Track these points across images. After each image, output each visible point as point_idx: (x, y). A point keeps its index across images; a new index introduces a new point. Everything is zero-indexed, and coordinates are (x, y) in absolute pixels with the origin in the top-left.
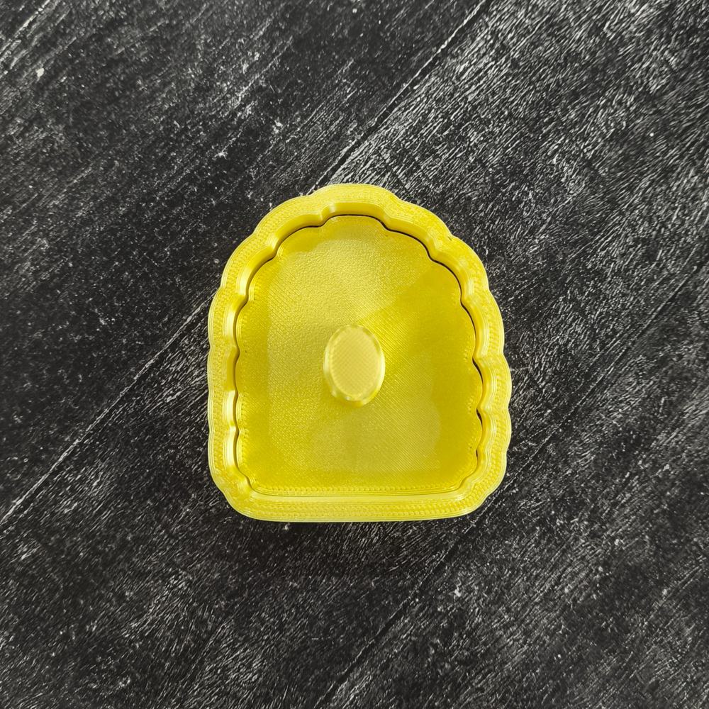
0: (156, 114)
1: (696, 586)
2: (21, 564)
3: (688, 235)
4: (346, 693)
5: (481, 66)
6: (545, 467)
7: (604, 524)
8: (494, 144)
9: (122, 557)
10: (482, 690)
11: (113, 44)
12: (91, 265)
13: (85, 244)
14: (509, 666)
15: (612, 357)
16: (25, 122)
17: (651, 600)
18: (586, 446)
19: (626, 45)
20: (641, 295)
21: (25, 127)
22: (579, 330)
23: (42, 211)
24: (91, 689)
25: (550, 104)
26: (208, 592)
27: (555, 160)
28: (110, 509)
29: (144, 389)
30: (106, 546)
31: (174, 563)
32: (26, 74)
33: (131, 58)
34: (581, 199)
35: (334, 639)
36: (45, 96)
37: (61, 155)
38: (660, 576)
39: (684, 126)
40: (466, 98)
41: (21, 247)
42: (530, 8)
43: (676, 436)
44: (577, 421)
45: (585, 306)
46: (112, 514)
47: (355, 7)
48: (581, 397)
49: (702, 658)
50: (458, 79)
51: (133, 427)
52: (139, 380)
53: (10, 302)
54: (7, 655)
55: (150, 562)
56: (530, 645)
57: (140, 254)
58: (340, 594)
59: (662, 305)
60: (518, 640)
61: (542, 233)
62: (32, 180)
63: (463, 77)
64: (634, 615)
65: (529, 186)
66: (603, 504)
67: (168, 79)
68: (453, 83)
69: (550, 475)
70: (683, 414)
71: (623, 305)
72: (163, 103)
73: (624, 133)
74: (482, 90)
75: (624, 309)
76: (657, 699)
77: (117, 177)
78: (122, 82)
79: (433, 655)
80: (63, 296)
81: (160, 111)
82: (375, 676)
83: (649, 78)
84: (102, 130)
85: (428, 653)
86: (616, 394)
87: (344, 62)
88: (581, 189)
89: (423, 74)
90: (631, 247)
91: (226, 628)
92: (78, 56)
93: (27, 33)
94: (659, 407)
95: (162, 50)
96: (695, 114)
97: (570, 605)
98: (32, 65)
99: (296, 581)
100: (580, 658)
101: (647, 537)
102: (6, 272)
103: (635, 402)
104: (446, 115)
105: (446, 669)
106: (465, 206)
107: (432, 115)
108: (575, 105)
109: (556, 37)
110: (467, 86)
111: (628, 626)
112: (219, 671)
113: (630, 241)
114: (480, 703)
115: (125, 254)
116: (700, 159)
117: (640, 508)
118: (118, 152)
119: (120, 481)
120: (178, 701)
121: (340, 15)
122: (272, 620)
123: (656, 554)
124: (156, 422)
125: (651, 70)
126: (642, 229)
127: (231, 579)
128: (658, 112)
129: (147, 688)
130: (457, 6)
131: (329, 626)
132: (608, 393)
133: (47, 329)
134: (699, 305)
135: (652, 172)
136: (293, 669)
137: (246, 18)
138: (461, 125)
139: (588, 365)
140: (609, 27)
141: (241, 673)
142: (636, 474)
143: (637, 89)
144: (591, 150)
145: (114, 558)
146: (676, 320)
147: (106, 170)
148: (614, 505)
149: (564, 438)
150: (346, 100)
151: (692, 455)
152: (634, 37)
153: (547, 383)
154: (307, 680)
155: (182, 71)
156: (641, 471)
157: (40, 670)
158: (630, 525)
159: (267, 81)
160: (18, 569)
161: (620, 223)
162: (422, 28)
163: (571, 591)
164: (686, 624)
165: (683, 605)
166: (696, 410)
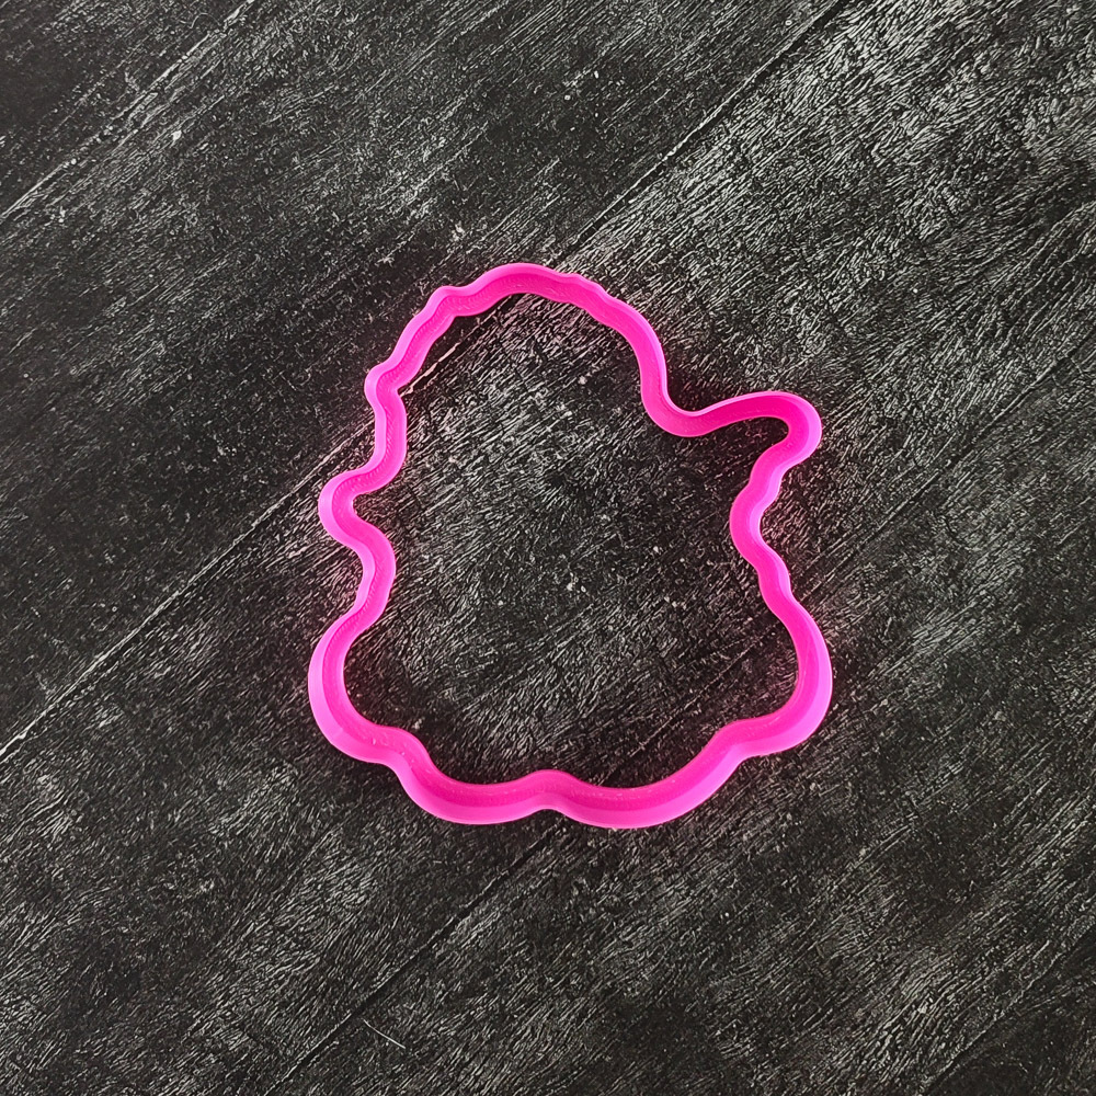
0: (312, 202)
1: (901, 849)
2: (98, 732)
3: (945, 421)
4: (468, 929)
5: (715, 182)
6: (737, 687)
7: (800, 763)
8: (719, 281)
9: (217, 738)
10: (629, 944)
11: (269, 109)
12: (213, 380)
13: (209, 353)
14: (665, 919)
15: (834, 561)
16: (152, 195)
17: (845, 859)
19: (896, 175)
20: (879, 489)
21: (152, 201)
22: (798, 524)
23: (161, 307)
24: (167, 890)
25: (794, 238)
26: (314, 792)
27: (792, 309)
28: (208, 679)
29: (263, 539)
30: (200, 722)
31: (278, 752)
32: (159, 136)
33: (289, 128)
34: (818, 362)
35: (460, 866)
36: (180, 165)
37: (191, 240)
38: (860, 832)
39: (956, 284)
40: (692, 220)
41: (133, 348)
42: (783, 116)
43: (901, 666)
45: (808, 495)
46: (211, 686)
47: (568, 93)
49: (898, 935)
50: (684, 196)
51: (245, 584)
52: (257, 526)
53: (114, 415)
54: (73, 838)
55: (250, 748)
56: (693, 897)
57: (275, 373)
59: (903, 504)
60: (680, 891)
62: (153, 268)
63: (691, 195)
64: (822, 876)
65: (756, 339)
67: (330, 160)
68: (678, 201)
69: (742, 698)
70: (912, 640)
71: (856, 499)
72: (322, 189)
73: (882, 285)
74: (713, 213)
75: (857, 503)
76: (838, 979)
77: (257, 274)
78: (274, 156)
79: (576, 897)
80: (176, 414)
81: (317, 199)
82: (504, 913)
83: (920, 219)
84: (242, 214)
85: (571, 894)
86: (834, 608)
87: (547, 161)
88: (820, 350)
89: (643, 185)
90: (874, 427)
91: (332, 837)
92: (225, 120)
93: (166, 85)
94: (884, 628)
95: (327, 122)
96: (972, 271)
97: (747, 856)
98: (167, 126)
100: (752, 918)
101: (850, 784)
102: (112, 378)
103: (857, 619)
104: (665, 241)
105: (589, 915)
106: (675, 355)
107: (647, 238)
108: (827, 243)
109: (811, 155)
110: (694, 206)
111: (814, 887)
112: (319, 887)
113: (873, 420)
114: (625, 959)
115: (256, 371)
116: (970, 328)
117: (846, 749)
118: (260, 244)
119: (224, 647)
120: (268, 915)
121: (549, 101)
122: (388, 834)
123: (857, 805)
124: (273, 580)
125: (924, 209)
126: (889, 407)
127: (345, 780)
128: (926, 263)
129: (232, 896)
130: (694, 105)
131: (455, 849)
132: (825, 605)
133: (153, 453)
134: (948, 509)
135: (910, 338)
136: (408, 895)
137: (433, 93)
138: (682, 253)
139: (804, 568)
140: (879, 150)
141: (346, 892)
142: (846, 707)
143: (904, 232)
144: (838, 302)
145: (207, 739)
146: (918, 524)
147: (244, 264)
148: (816, 741)
149: (764, 654)
150: (545, 208)
151: (917, 691)
152: (907, 167)
153: (752, 584)
154: (423, 910)
155: (349, 151)
156: (853, 704)
157: (109, 860)
158: (832, 768)
159: (450, 175)
160: (94, 738)
161: (863, 397)
162: (648, 128)
163: (751, 839)
164: (884, 893)
165: (883, 870)
166: (929, 636)
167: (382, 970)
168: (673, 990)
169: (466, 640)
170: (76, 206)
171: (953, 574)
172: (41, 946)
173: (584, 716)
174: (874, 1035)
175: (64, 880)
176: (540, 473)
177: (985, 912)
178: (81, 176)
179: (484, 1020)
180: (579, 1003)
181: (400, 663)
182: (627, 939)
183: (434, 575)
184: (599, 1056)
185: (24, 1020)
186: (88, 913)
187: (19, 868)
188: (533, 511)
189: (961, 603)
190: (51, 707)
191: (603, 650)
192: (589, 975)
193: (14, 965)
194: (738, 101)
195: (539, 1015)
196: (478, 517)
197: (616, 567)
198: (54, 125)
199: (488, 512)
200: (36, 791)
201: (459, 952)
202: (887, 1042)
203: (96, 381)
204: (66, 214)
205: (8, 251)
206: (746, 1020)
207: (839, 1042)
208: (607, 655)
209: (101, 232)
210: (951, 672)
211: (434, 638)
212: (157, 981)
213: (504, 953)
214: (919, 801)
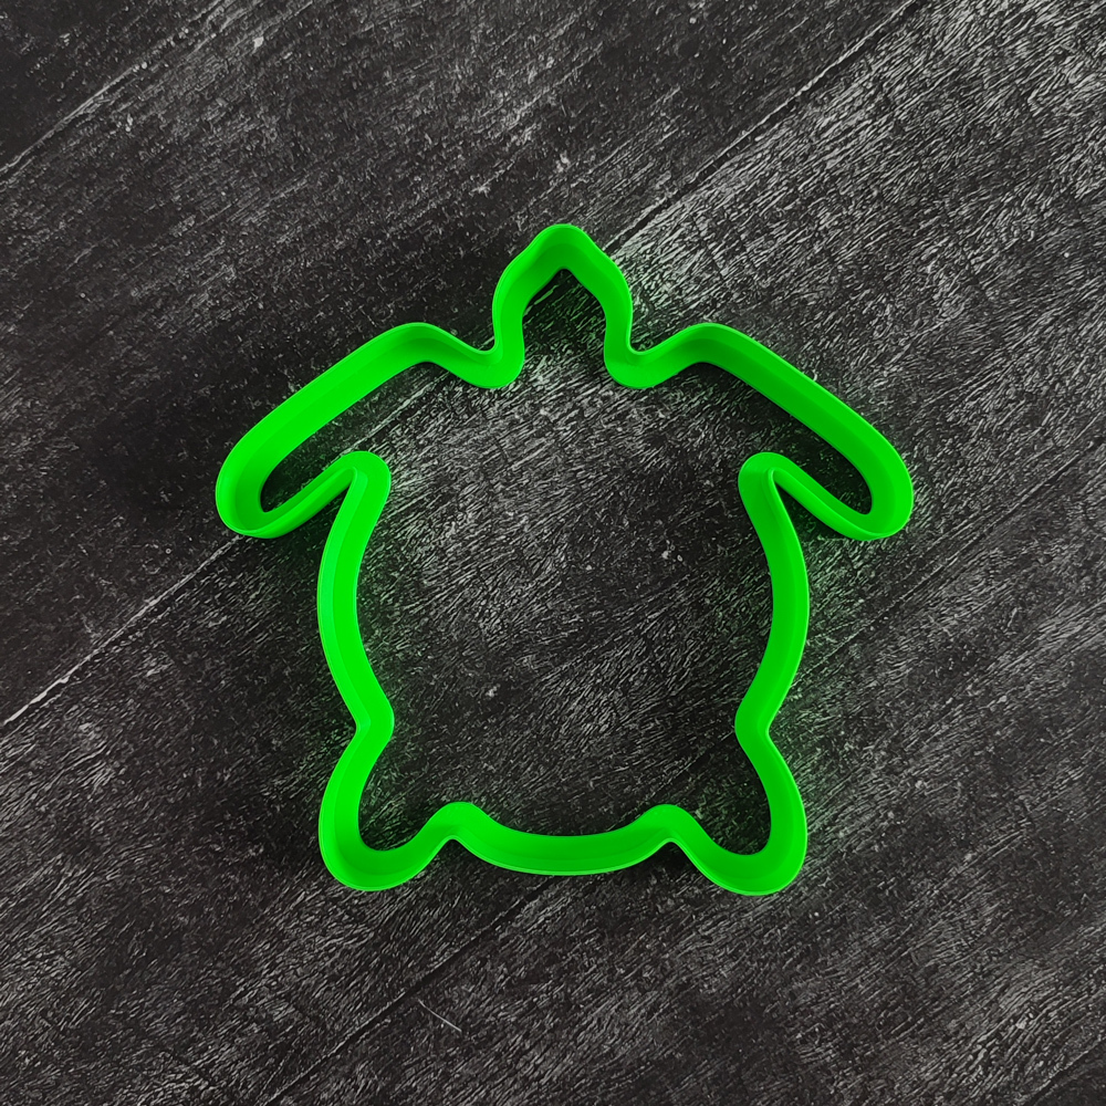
0: (403, 121)
1: (1010, 856)
2: (145, 681)
3: (1090, 399)
4: (535, 913)
5: (853, 123)
6: (842, 673)
7: (906, 758)
8: (851, 232)
9: (273, 695)
10: (709, 939)
11: (360, 17)
12: (287, 310)
13: (284, 281)
14: (749, 915)
15: (958, 543)
16: (229, 106)
17: (948, 863)
18: (901, 655)
19: (1054, 126)
20: (1012, 468)
21: (228, 112)
23: (233, 228)
24: (213, 851)
25: (937, 190)
27: (929, 268)
28: (267, 631)
30: (255, 677)
32: (239, 42)
33: (382, 40)
34: (956, 325)
36: (260, 75)
37: (268, 157)
38: (966, 836)
40: (824, 163)
41: (200, 271)
42: (932, 54)
43: (1023, 661)
44: (896, 620)
45: (934, 471)
46: (269, 639)
47: (694, 15)
48: (907, 590)
49: (1000, 946)
50: (818, 135)
53: (176, 342)
54: (115, 790)
55: (309, 708)
57: (355, 307)
58: (546, 789)
59: (1038, 487)
61: (894, 364)
62: (227, 185)
63: (826, 135)
64: (922, 879)
65: (888, 298)
66: (910, 733)
67: (425, 76)
68: (810, 141)
69: (848, 684)
70: (1038, 634)
71: (986, 478)
72: (415, 108)
73: (1030, 247)
74: (848, 156)
75: (987, 483)
76: (931, 987)
77: (339, 198)
78: (363, 70)
79: (654, 885)
80: (245, 345)
81: (409, 118)
82: (575, 899)
83: (1077, 176)
84: (327, 132)
85: (647, 883)
86: (955, 594)
87: (667, 89)
88: (957, 314)
89: (772, 121)
90: (1011, 401)
91: (394, 806)
92: (312, 27)
94: (1008, 619)
95: (425, 34)
97: (842, 853)
98: (249, 31)
99: (492, 764)
100: (843, 920)
101: (959, 784)
102: (177, 302)
103: (978, 607)
104: (793, 183)
105: (668, 906)
106: (797, 310)
107: (774, 180)
108: (970, 198)
109: (961, 99)
110: (828, 148)
111: (912, 891)
113: (1011, 395)
114: (703, 955)
115: (334, 303)
117: (958, 746)
118: (344, 165)
119: (285, 598)
120: (320, 885)
121: (672, 23)
123: (966, 806)
125: (1082, 166)
126: (1029, 380)
127: (410, 747)
128: (1081, 225)
129: (283, 863)
130: (834, 35)
132: (943, 591)
133: (219, 385)
134: (1086, 495)
135: (1057, 306)
136: (472, 873)
137: (544, 8)
138: (811, 200)
139: (924, 549)
140: (1036, 98)
142: (960, 702)
143: (1058, 189)
144: (981, 262)
145: (263, 694)
146: (1053, 509)
147: (325, 186)
148: (926, 736)
149: (873, 641)
150: (661, 141)
151: (1039, 689)
152: (1067, 118)
153: (864, 564)
154: (487, 890)
155: (446, 67)
156: (969, 699)
157: (153, 816)
158: (941, 765)
159: (558, 98)
160: (141, 687)
161: (1001, 368)
162: (781, 60)
163: (848, 836)
164: (988, 901)
165: (990, 877)
166: (1057, 631)
167: (440, 949)
168: (753, 990)
169: (548, 605)
170: (144, 113)
171: (1088, 565)
172: (78, 900)
173: (674, 694)
174: (967, 1048)
175: (104, 834)
176: (640, 432)
177: (1096, 927)
178: (152, 82)
179: (547, 1008)
180: (651, 996)
181: (476, 625)
182: (706, 933)
183: (518, 534)
184: (669, 1052)
185: (56, 976)
186: (128, 869)
187: (56, 818)
188: (629, 472)
189: (1094, 597)
190: (96, 652)
191: (698, 624)
192: (663, 969)
193: (48, 918)
194: (883, 34)
195: (607, 1006)
196: (569, 475)
197: (716, 536)
198: (125, 23)
199: (581, 470)
200: (78, 739)
201: (524, 936)
202: (981, 1056)
203: (158, 305)
204: (134, 122)
205: (69, 159)
206: (830, 1023)
207: (928, 1054)
208: (702, 629)
209: (171, 144)
210: (1077, 672)
211: (515, 601)
212: (199, 945)
213: (572, 940)
214: (1034, 806)
